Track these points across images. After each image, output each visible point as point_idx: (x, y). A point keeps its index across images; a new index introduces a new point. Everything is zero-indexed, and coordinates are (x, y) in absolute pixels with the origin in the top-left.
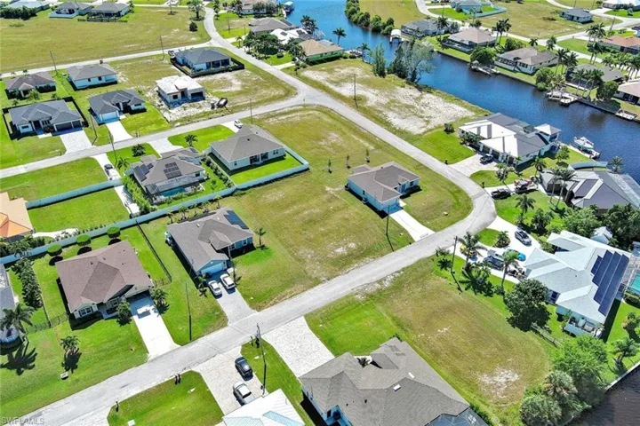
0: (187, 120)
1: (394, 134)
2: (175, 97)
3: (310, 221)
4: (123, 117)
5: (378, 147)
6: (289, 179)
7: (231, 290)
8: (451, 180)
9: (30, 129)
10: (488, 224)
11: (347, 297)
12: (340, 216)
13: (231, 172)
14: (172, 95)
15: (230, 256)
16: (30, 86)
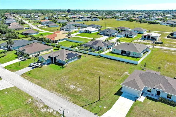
4: (123, 37)
9: (101, 33)
11: (30, 96)
13: (111, 53)
14: (144, 36)
15: (54, 63)
16: (120, 28)
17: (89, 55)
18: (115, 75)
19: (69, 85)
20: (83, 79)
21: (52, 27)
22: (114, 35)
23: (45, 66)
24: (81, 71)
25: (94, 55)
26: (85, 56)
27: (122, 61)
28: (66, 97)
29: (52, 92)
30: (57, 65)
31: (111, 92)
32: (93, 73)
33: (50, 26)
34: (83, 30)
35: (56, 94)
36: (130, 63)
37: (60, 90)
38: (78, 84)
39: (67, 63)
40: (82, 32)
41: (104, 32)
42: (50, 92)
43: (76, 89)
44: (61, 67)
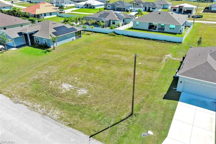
2: (175, 10)
13: (132, 28)
14: (173, 8)
15: (30, 44)
16: (135, 2)
17: (96, 32)
18: (149, 60)
19: (60, 83)
20: (89, 71)
21: (36, 3)
22: (129, 9)
23: (12, 50)
24: (84, 57)
25: (103, 32)
26: (89, 34)
27: (154, 38)
28: (51, 110)
29: (18, 102)
30: (36, 49)
31: (153, 93)
32: (107, 58)
33: (32, 2)
34: (82, 4)
35: (27, 105)
36: (167, 41)
37: (38, 94)
38: (78, 81)
39: (55, 44)
40: (81, 6)
41: (113, 6)
42: (11, 102)
43: (75, 90)
44: (43, 51)
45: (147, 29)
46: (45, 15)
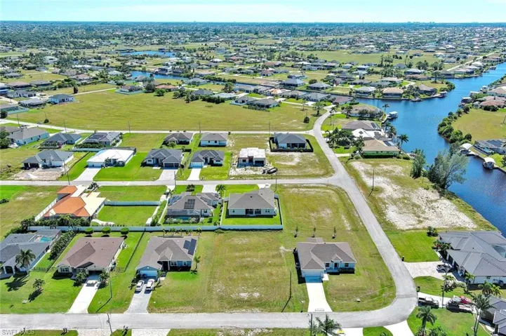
0: (240, 177)
1: (380, 223)
2: (244, 161)
3: (245, 266)
4: (205, 166)
5: (355, 230)
6: (262, 232)
7: (148, 291)
8: (393, 274)
9: (152, 163)
10: (388, 324)
11: (212, 330)
12: (270, 270)
13: (229, 216)
14: (241, 159)
15: (169, 269)
16: (175, 139)
19: (237, 294)
20: (244, 279)
23: (163, 280)
24: (226, 268)
27: (260, 228)
28: (253, 309)
29: (231, 313)
34: (100, 161)
35: (238, 312)
36: (272, 230)
37: (235, 305)
38: (246, 289)
40: (100, 165)
43: (252, 295)
44: (190, 272)
45: (245, 214)
46: (96, 211)
